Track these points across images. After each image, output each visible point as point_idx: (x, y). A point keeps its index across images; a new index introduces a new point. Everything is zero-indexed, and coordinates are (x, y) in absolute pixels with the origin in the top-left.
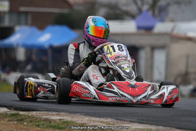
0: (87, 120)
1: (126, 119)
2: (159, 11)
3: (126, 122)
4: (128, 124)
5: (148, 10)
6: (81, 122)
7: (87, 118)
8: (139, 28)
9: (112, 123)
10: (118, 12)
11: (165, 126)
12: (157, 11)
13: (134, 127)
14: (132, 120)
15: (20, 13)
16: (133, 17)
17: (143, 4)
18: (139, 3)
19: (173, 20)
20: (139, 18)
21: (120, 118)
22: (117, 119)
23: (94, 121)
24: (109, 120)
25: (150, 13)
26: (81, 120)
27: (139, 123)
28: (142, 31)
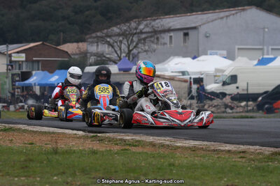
2: (133, 57)
5: (126, 56)
8: (120, 70)
10: (104, 58)
12: (131, 59)
15: (33, 61)
16: (115, 62)
17: (121, 53)
18: (119, 52)
20: (119, 63)
25: (127, 58)
28: (122, 72)
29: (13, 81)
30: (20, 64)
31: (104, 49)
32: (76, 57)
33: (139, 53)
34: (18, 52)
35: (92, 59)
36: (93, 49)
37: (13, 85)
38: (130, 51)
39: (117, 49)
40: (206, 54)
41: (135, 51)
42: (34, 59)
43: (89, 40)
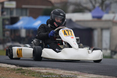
0: (63, 72)
1: (86, 72)
2: (105, 7)
3: (86, 73)
4: (87, 74)
6: (59, 74)
7: (63, 71)
8: (94, 17)
9: (78, 74)
10: (81, 8)
11: (109, 76)
13: (91, 76)
14: (90, 72)
15: (22, 9)
16: (90, 11)
17: (96, 3)
18: (94, 2)
19: (114, 13)
20: (93, 11)
21: (83, 71)
22: (80, 72)
23: (67, 73)
24: (76, 72)
25: (100, 8)
26: (59, 72)
27: (94, 74)
28: (96, 19)
29: (4, 24)
30: (11, 10)
33: (111, 3)
35: (71, 8)
37: (4, 28)
41: (107, 2)
42: (24, 6)
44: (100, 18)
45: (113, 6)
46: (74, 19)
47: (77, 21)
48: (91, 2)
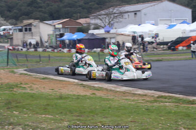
8: (105, 31)
16: (103, 28)
19: (116, 29)
20: (105, 28)
28: (106, 33)
29: (56, 38)
30: (59, 29)
31: (98, 21)
32: (85, 25)
33: (114, 23)
34: (58, 24)
35: (92, 27)
36: (93, 22)
37: (56, 40)
38: (110, 22)
39: (104, 21)
40: (145, 23)
41: (112, 22)
42: (66, 27)
43: (91, 17)
44: (108, 32)
45: (116, 25)
46: (95, 33)
47: (97, 34)
48: (103, 23)
